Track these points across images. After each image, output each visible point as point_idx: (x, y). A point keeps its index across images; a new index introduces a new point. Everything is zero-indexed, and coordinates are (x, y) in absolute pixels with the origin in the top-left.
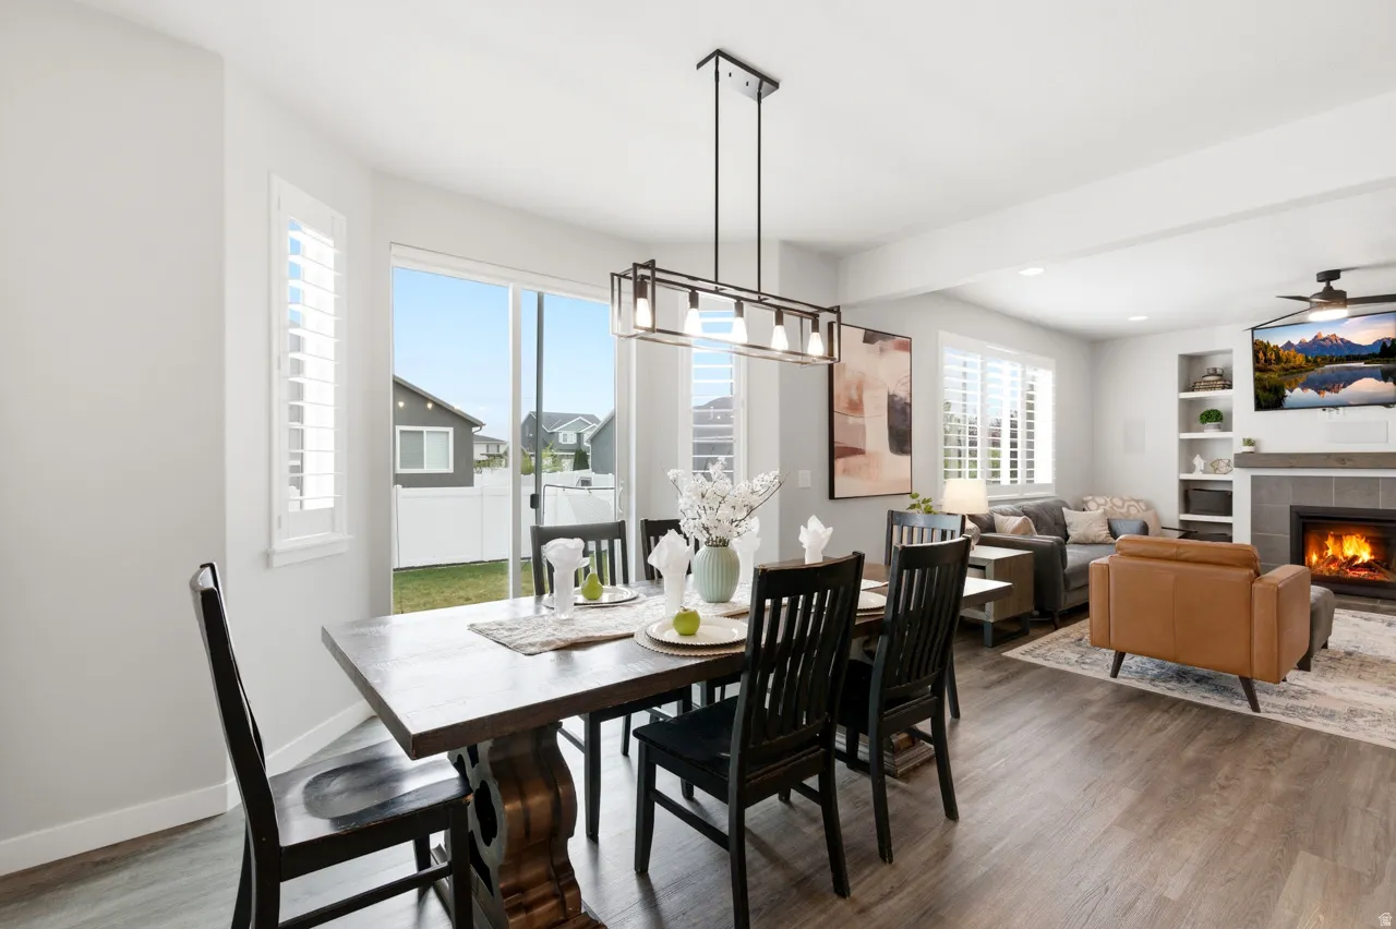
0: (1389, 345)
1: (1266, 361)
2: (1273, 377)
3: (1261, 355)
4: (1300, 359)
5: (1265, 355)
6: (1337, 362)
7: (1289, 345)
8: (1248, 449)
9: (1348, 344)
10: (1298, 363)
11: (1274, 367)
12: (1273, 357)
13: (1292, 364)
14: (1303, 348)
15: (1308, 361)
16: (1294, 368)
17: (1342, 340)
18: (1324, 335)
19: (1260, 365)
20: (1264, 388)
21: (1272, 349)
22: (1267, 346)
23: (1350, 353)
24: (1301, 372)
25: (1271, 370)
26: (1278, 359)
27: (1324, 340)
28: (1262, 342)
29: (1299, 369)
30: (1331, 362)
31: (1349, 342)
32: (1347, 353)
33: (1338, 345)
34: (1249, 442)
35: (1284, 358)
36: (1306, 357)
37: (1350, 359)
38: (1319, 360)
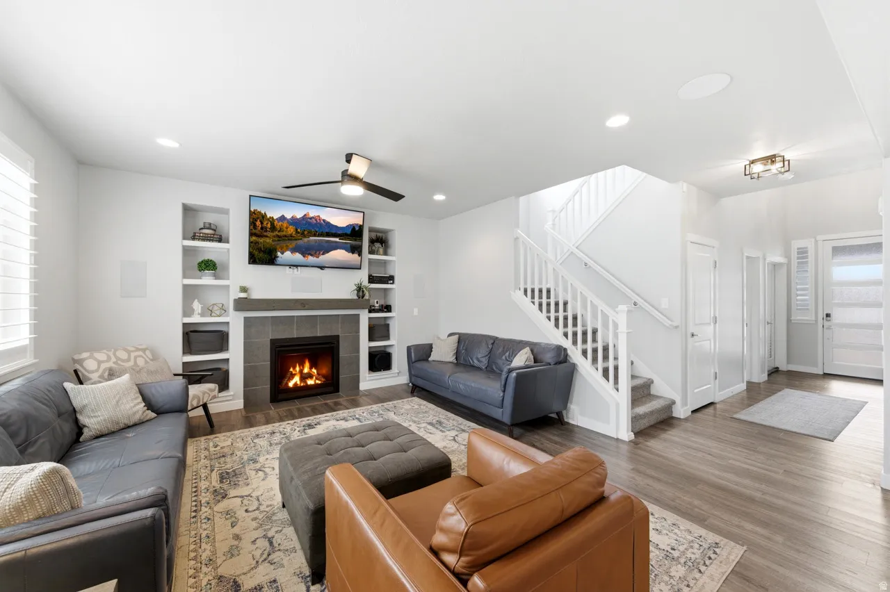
0: (357, 229)
1: (262, 228)
2: (268, 241)
3: (258, 223)
4: (291, 230)
5: (262, 223)
6: (319, 236)
7: (282, 218)
8: (243, 295)
9: (328, 224)
10: (290, 233)
11: (269, 234)
12: (269, 226)
13: (284, 233)
14: (294, 221)
15: (297, 232)
16: (286, 236)
17: (324, 220)
18: (311, 215)
19: (257, 231)
20: (260, 250)
21: (268, 219)
22: (263, 217)
23: (330, 230)
24: (291, 240)
25: (267, 236)
26: (273, 228)
27: (311, 218)
28: (260, 212)
29: (290, 238)
30: (315, 235)
31: (329, 223)
32: (327, 231)
33: (321, 224)
34: (244, 290)
35: (278, 227)
36: (297, 230)
37: (328, 235)
38: (306, 232)
